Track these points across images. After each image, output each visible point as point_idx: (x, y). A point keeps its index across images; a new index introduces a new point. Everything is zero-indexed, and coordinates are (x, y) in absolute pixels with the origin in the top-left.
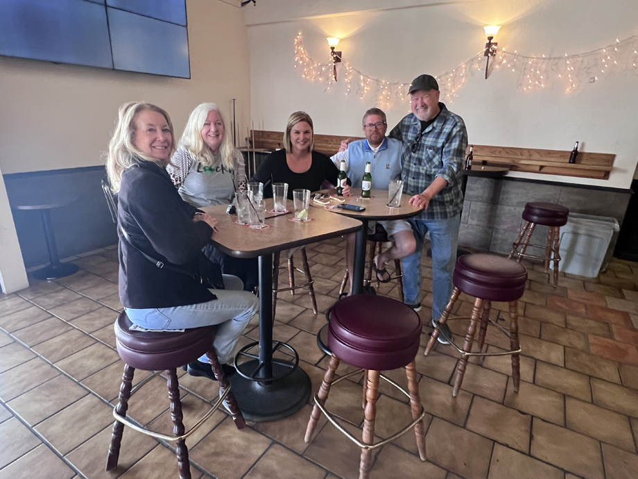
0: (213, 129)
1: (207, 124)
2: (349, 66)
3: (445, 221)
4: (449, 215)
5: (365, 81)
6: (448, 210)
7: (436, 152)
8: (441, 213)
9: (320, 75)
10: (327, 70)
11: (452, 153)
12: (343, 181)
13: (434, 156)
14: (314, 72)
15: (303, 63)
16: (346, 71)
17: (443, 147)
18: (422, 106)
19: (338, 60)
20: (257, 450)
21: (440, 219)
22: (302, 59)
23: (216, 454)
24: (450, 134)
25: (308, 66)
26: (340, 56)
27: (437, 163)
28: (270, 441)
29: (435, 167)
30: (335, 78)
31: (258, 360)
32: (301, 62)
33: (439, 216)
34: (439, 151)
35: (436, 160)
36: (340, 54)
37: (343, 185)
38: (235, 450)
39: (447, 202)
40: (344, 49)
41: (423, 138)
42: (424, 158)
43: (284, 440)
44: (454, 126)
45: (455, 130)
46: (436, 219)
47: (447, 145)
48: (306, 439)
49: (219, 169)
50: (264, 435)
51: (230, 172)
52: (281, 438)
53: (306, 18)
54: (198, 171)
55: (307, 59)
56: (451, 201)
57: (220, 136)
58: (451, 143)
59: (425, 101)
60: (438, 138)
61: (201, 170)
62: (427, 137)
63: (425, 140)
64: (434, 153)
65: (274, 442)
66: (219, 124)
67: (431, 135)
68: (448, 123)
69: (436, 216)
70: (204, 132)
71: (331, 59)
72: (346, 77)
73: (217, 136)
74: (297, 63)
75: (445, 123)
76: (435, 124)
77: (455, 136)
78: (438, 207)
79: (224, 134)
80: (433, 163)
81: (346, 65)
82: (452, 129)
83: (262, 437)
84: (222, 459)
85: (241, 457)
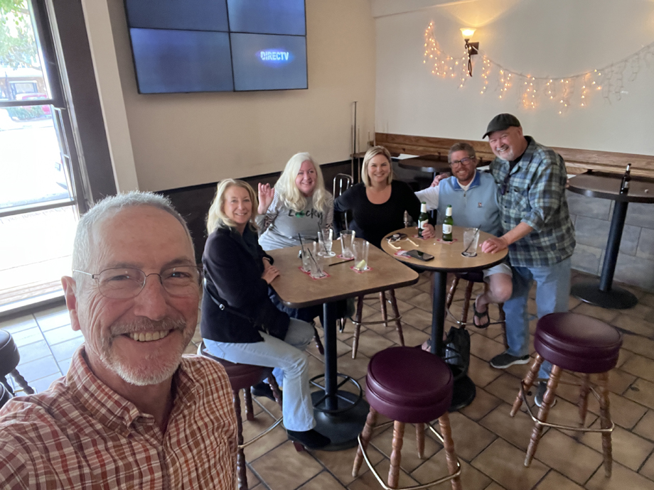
0: (306, 178)
1: (301, 173)
2: (487, 59)
3: (546, 268)
4: (550, 262)
5: (505, 77)
6: (549, 256)
7: (522, 194)
8: (541, 259)
9: (453, 71)
10: (461, 64)
11: (537, 196)
12: (423, 223)
13: (521, 199)
14: (446, 67)
15: (434, 57)
16: (485, 66)
17: (529, 188)
18: (502, 147)
19: (473, 52)
20: (308, 473)
21: (540, 266)
22: (432, 53)
23: (274, 468)
24: (535, 174)
25: (439, 59)
26: (477, 48)
27: (525, 206)
28: (321, 468)
29: (524, 210)
30: (470, 74)
31: (324, 391)
32: (431, 56)
33: (539, 262)
34: (525, 192)
35: (523, 202)
36: (476, 45)
37: (424, 226)
38: (290, 468)
39: (547, 247)
40: (482, 39)
41: (511, 179)
42: (513, 200)
43: (334, 470)
44: (540, 165)
45: (541, 169)
46: (535, 266)
47: (532, 187)
48: (353, 474)
49: (309, 213)
50: (318, 462)
51: (319, 217)
52: (332, 467)
53: (438, 6)
54: (290, 215)
55: (439, 52)
56: (552, 247)
57: (313, 183)
58: (537, 184)
59: (505, 141)
60: (525, 178)
61: (292, 214)
62: (514, 177)
63: (513, 181)
64: (519, 195)
65: (325, 470)
66: (312, 172)
67: (519, 175)
68: (534, 160)
69: (534, 263)
70: (298, 180)
71: (466, 52)
72: (484, 72)
73: (310, 183)
74: (427, 58)
75: (531, 162)
76: (520, 163)
77: (541, 176)
78: (537, 253)
79: (316, 181)
80: (520, 206)
81: (483, 58)
82: (537, 169)
83: (316, 463)
84: (277, 473)
85: (295, 476)
